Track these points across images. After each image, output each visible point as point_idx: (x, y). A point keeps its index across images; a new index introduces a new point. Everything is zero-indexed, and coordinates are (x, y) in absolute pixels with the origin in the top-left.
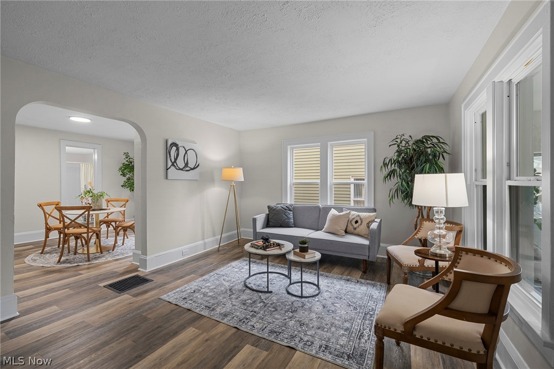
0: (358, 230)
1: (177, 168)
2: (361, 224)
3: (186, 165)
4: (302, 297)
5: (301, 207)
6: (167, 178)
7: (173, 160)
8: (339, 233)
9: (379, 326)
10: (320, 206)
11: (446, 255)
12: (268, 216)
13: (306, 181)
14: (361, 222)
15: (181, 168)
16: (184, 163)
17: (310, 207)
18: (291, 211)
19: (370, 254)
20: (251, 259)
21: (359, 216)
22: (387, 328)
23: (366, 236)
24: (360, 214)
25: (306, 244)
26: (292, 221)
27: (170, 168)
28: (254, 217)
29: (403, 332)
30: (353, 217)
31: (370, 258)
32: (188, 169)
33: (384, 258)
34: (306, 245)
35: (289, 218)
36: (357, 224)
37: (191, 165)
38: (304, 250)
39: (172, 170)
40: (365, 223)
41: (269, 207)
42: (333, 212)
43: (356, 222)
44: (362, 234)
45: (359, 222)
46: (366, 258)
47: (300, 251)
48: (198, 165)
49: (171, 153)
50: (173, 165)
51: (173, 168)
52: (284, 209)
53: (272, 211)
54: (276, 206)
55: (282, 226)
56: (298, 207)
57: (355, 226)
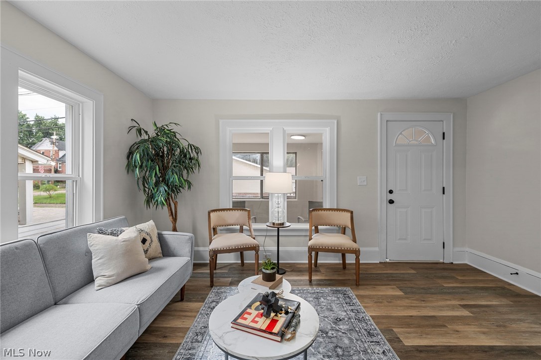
2: (151, 241)
10: (35, 239)
14: (151, 238)
21: (142, 231)
43: (144, 241)
57: (145, 247)
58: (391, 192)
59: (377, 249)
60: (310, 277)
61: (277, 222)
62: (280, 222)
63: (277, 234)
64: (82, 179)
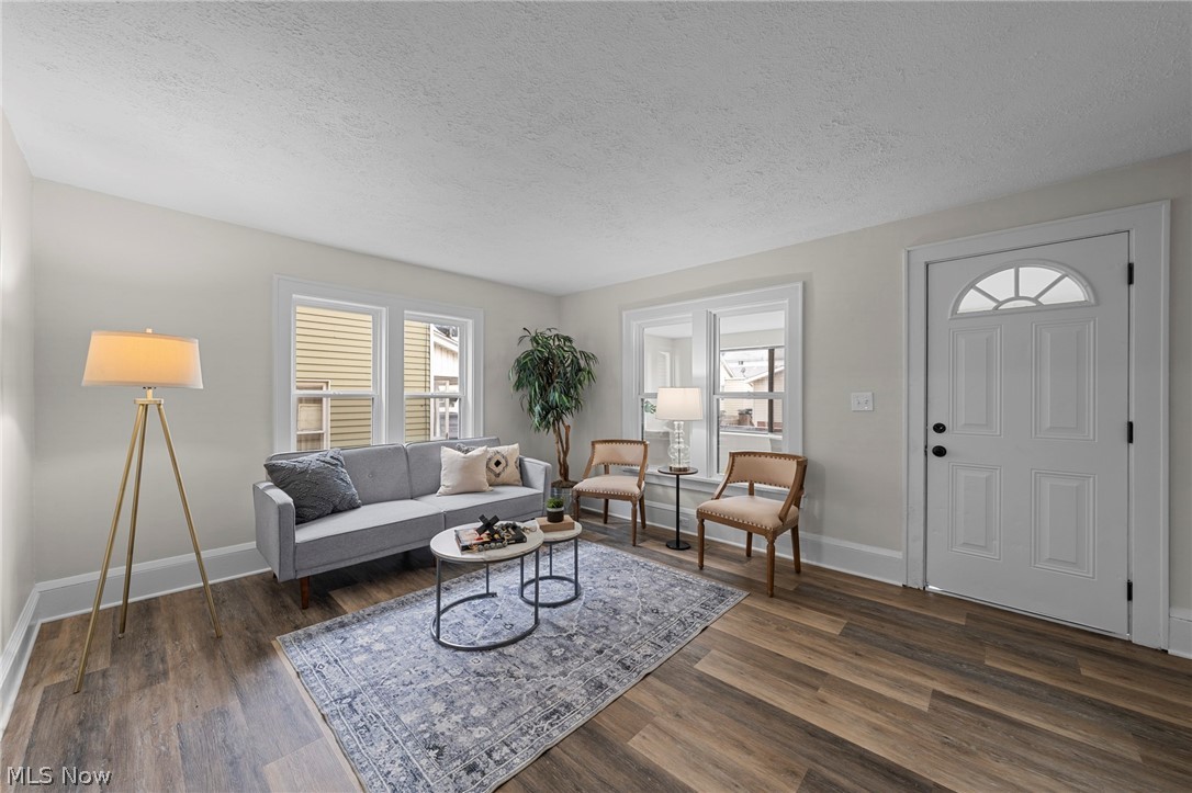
0: (503, 476)
2: (506, 465)
10: (405, 445)
14: (507, 462)
18: (344, 467)
21: (497, 452)
23: (517, 482)
26: (354, 490)
30: (490, 456)
34: (563, 509)
35: (347, 485)
36: (501, 467)
40: (511, 463)
42: (449, 454)
43: (498, 463)
44: (511, 481)
45: (503, 461)
52: (332, 465)
53: (292, 478)
54: (300, 459)
55: (336, 511)
56: (352, 456)
57: (497, 470)
58: (940, 428)
59: (899, 555)
60: (702, 561)
61: (677, 466)
62: (681, 466)
63: (675, 485)
64: (466, 397)
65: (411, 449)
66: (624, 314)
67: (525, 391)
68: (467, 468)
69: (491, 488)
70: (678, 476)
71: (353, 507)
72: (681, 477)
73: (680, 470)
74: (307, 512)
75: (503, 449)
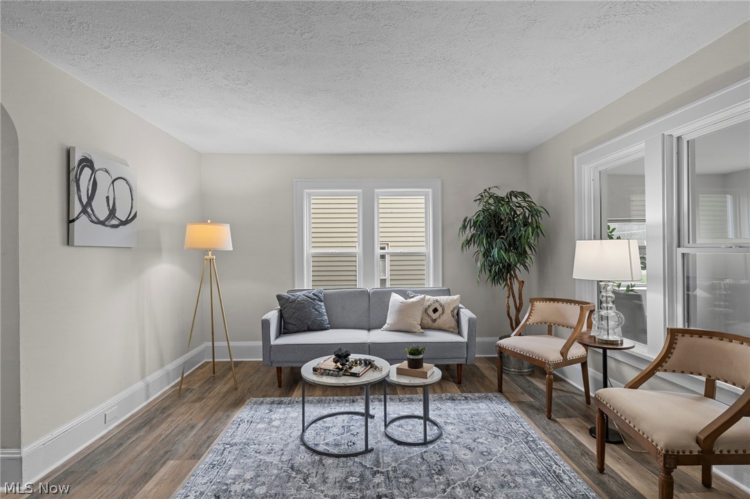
0: (439, 322)
1: (94, 218)
2: (443, 313)
3: (112, 212)
4: (425, 443)
5: (336, 293)
6: (69, 240)
7: (85, 200)
8: (416, 330)
9: (670, 453)
10: (369, 290)
11: (618, 341)
12: (281, 312)
13: (334, 251)
14: (443, 310)
15: (102, 218)
16: (107, 208)
17: (351, 292)
18: (321, 301)
19: (469, 355)
20: (306, 399)
21: (437, 301)
22: (681, 453)
23: (452, 330)
24: (438, 298)
25: (420, 354)
26: (326, 317)
27: (77, 218)
28: (264, 317)
29: (702, 452)
30: (428, 304)
31: (468, 361)
32: (115, 222)
33: (495, 358)
34: (421, 356)
35: (321, 314)
36: (437, 314)
37: (122, 214)
38: (415, 364)
39: (82, 224)
40: (448, 311)
41: (279, 298)
42: (396, 299)
43: (435, 310)
44: (446, 327)
45: (440, 309)
46: (462, 361)
47: (410, 366)
48: (135, 216)
49: (81, 183)
50: (84, 211)
51: (84, 217)
52: (311, 299)
53: (287, 305)
54: (294, 294)
55: (310, 329)
56: (331, 295)
57: (434, 316)
61: (604, 337)
62: (611, 338)
64: (429, 254)
65: (373, 293)
66: (576, 158)
67: (474, 248)
68: (404, 310)
69: (422, 331)
70: (605, 350)
71: (321, 328)
72: (609, 353)
73: (607, 342)
74: (290, 327)
75: (443, 299)
